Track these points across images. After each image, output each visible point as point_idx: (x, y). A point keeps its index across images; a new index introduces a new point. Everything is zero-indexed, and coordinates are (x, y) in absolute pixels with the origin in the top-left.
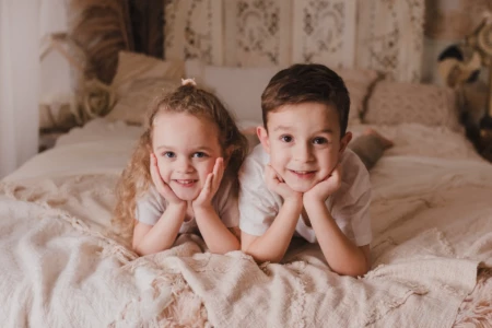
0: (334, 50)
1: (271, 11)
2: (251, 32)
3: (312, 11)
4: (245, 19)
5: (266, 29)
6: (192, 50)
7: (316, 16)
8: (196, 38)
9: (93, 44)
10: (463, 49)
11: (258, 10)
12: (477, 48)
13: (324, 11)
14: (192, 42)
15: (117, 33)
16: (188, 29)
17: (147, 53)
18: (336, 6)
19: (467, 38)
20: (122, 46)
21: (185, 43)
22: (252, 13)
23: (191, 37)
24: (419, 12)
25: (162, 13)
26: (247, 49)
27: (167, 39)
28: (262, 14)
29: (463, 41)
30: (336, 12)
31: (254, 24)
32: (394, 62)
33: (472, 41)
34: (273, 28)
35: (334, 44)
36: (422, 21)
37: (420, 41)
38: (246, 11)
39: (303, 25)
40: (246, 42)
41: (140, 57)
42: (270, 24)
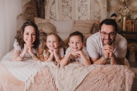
0: (85, 15)
1: (70, 7)
2: (65, 12)
3: (80, 6)
4: (64, 9)
5: (69, 11)
6: (52, 16)
7: (81, 7)
8: (52, 14)
9: (28, 16)
10: (117, 14)
11: (67, 7)
12: (120, 14)
13: (83, 6)
14: (51, 15)
15: (34, 13)
16: (50, 12)
17: (41, 18)
18: (85, 5)
19: (118, 11)
20: (35, 16)
21: (50, 15)
22: (65, 7)
23: (51, 13)
24: (106, 6)
25: (44, 8)
26: (64, 16)
27: (46, 14)
28: (68, 8)
29: (117, 12)
30: (85, 6)
31: (66, 10)
32: (100, 18)
33: (119, 12)
34: (71, 10)
35: (85, 14)
36: (106, 8)
37: (106, 13)
38: (64, 7)
39: (78, 10)
40: (64, 14)
41: (39, 19)
42: (70, 10)
